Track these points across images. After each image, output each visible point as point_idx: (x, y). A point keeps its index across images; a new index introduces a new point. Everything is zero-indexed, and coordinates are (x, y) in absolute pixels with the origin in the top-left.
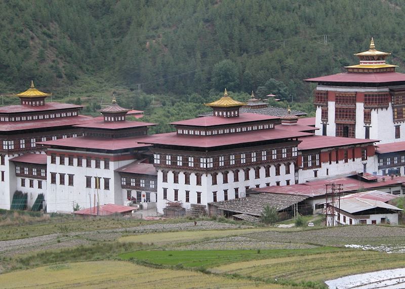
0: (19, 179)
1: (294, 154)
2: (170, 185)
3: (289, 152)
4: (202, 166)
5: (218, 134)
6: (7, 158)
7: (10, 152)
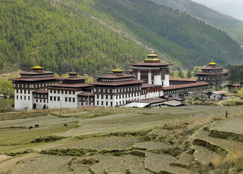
0: (35, 99)
1: (140, 89)
2: (100, 100)
3: (139, 88)
4: (113, 92)
5: (115, 81)
6: (31, 91)
7: (32, 89)
